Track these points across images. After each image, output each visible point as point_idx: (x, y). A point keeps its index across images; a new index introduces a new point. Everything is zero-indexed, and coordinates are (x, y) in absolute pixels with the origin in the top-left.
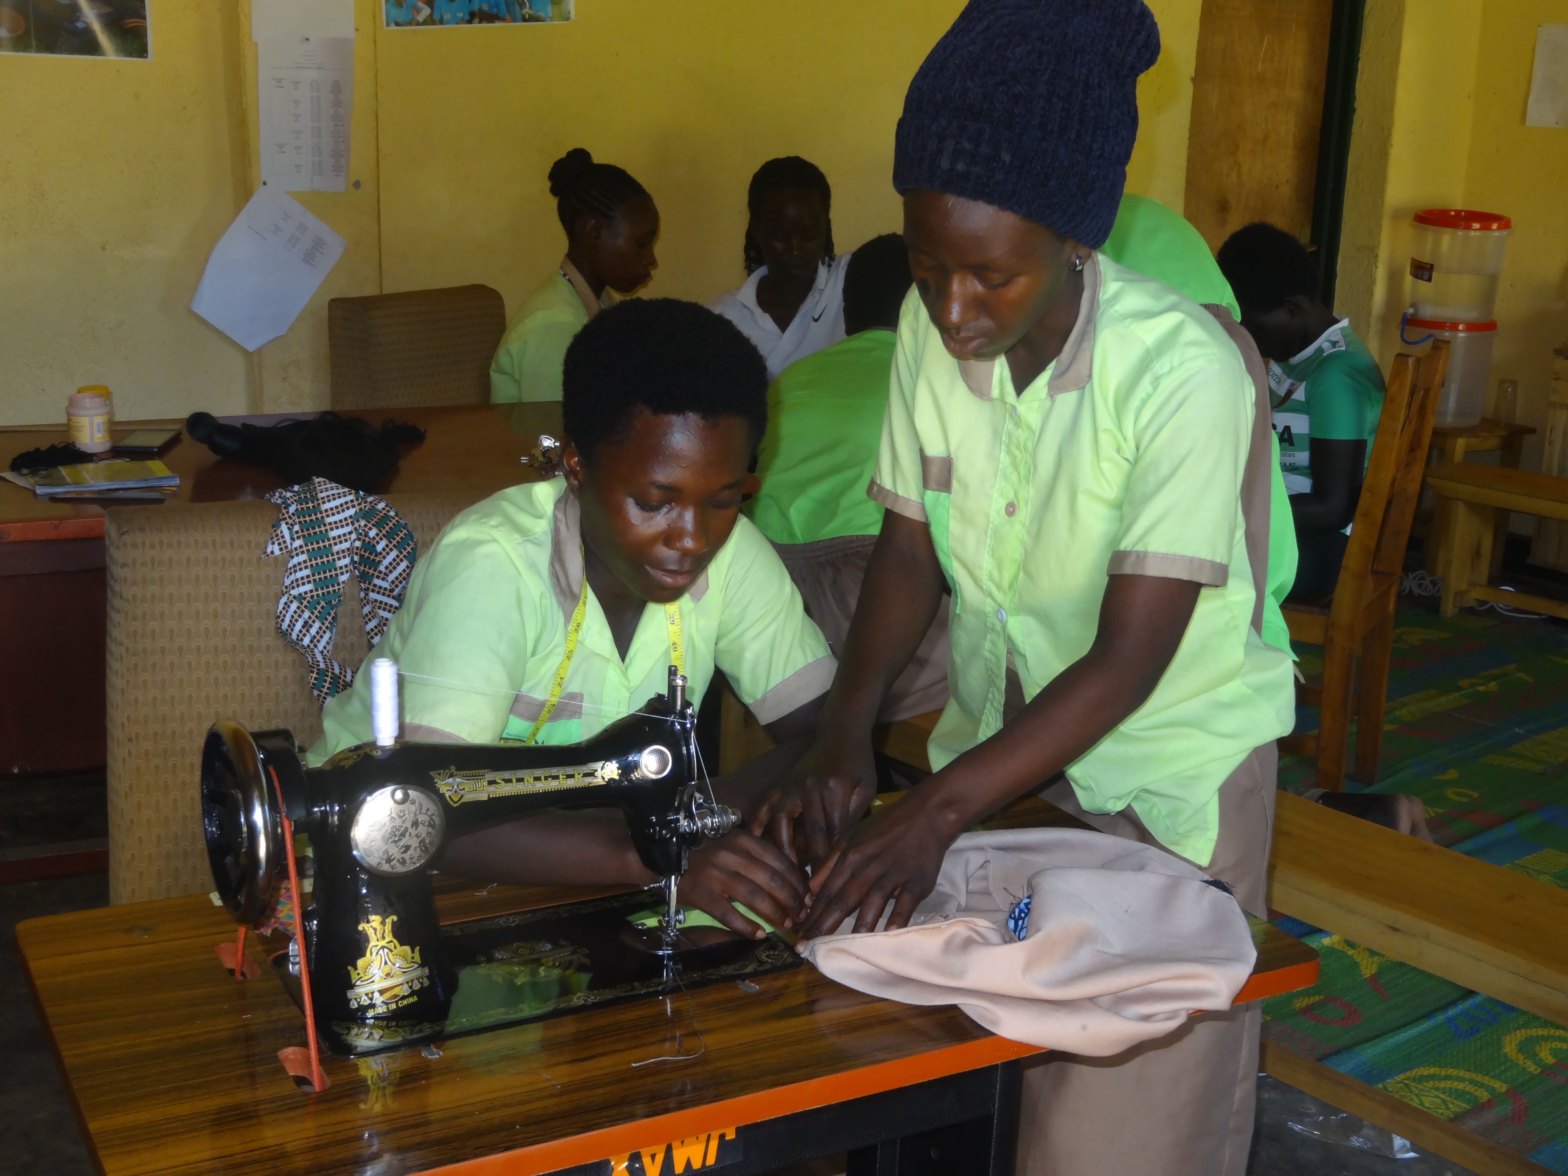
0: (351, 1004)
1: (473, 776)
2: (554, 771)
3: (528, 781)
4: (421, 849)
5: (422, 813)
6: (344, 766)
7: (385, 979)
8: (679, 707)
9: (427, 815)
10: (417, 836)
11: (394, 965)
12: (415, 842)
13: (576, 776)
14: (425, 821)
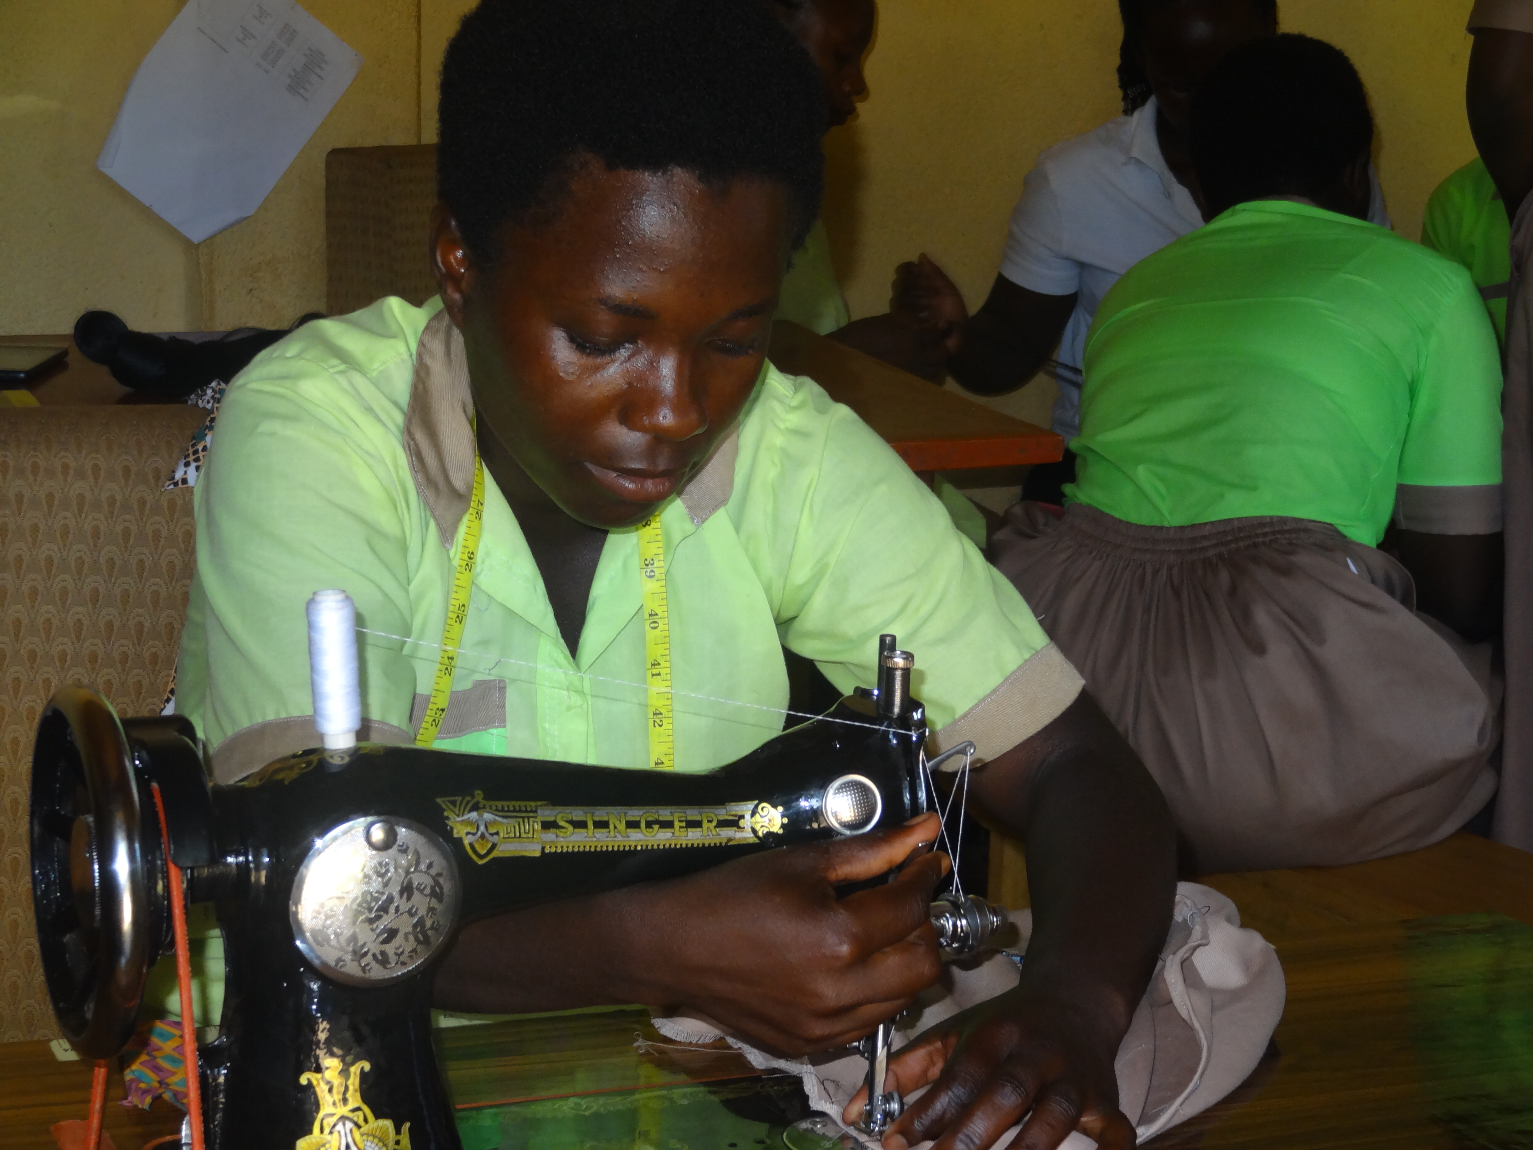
1: (515, 811)
2: (665, 813)
3: (615, 827)
4: (417, 939)
5: (421, 871)
6: (284, 780)
8: (899, 710)
9: (429, 875)
10: (411, 914)
12: (406, 925)
13: (705, 824)
14: (426, 886)
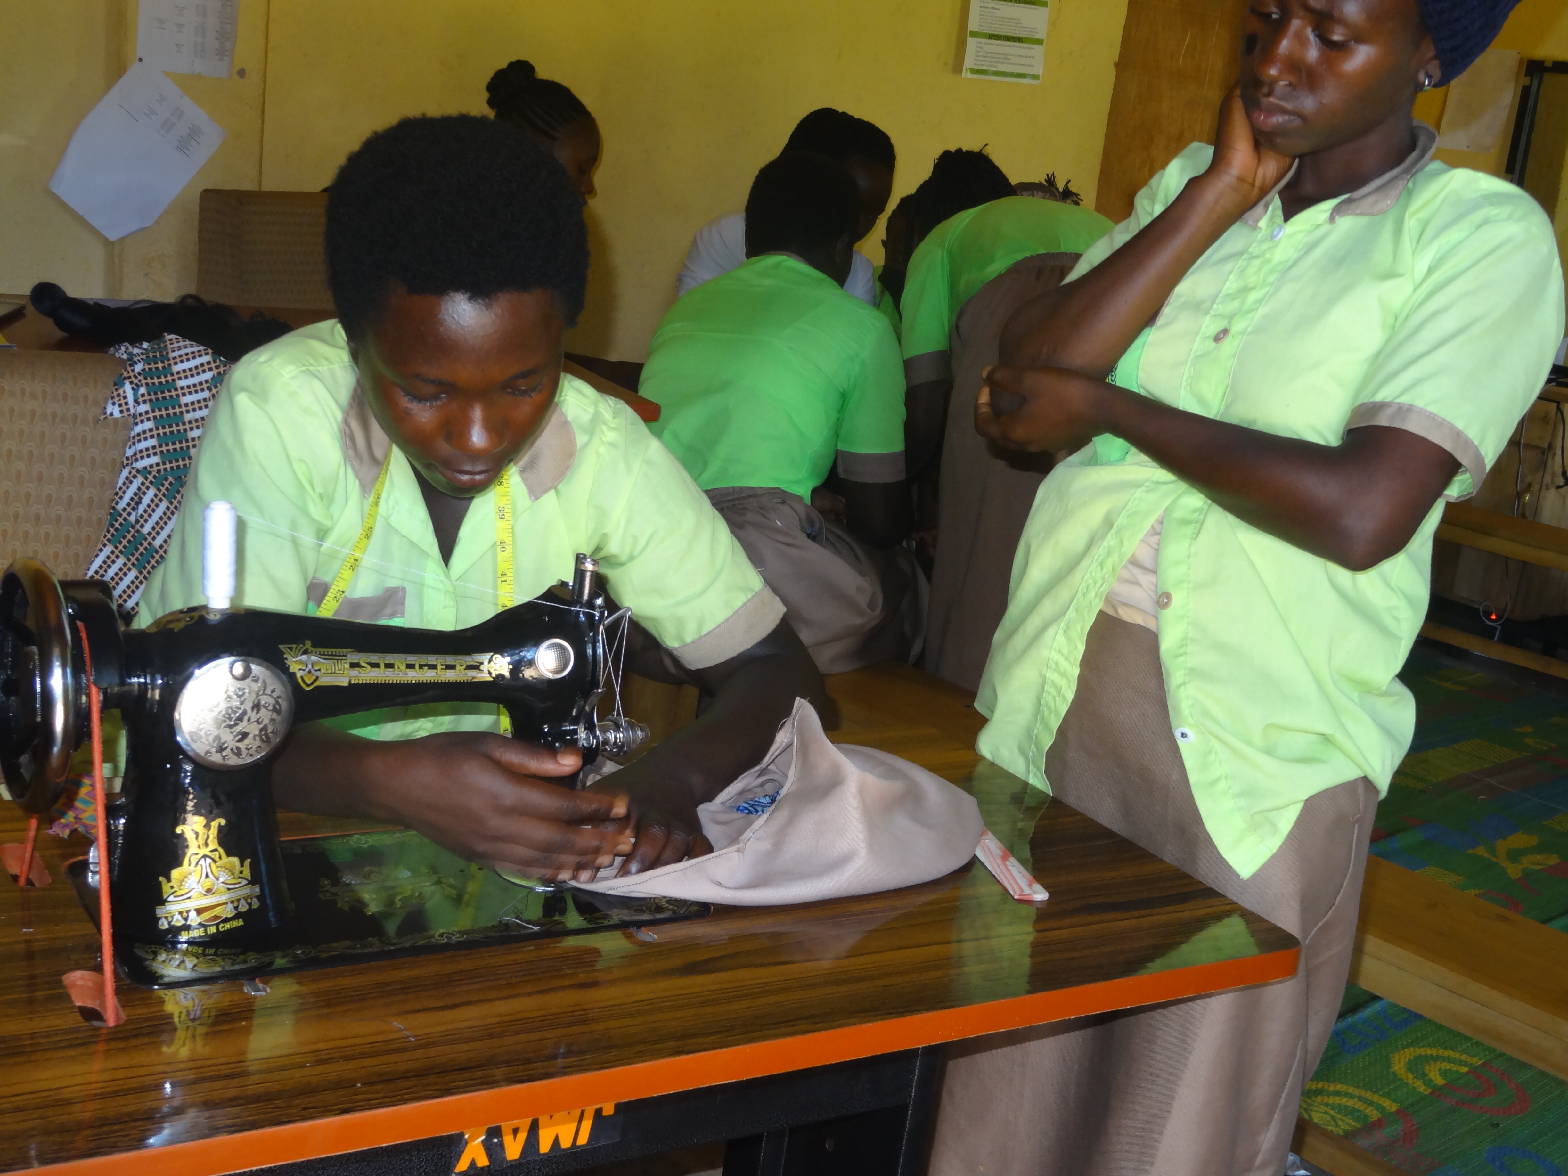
0: (160, 923)
1: (332, 655)
2: (432, 659)
3: (399, 668)
4: (262, 740)
5: (267, 695)
6: (172, 629)
7: (205, 895)
8: (586, 597)
9: (272, 696)
10: (258, 722)
11: (217, 879)
12: (254, 730)
13: (458, 667)
14: (269, 705)
